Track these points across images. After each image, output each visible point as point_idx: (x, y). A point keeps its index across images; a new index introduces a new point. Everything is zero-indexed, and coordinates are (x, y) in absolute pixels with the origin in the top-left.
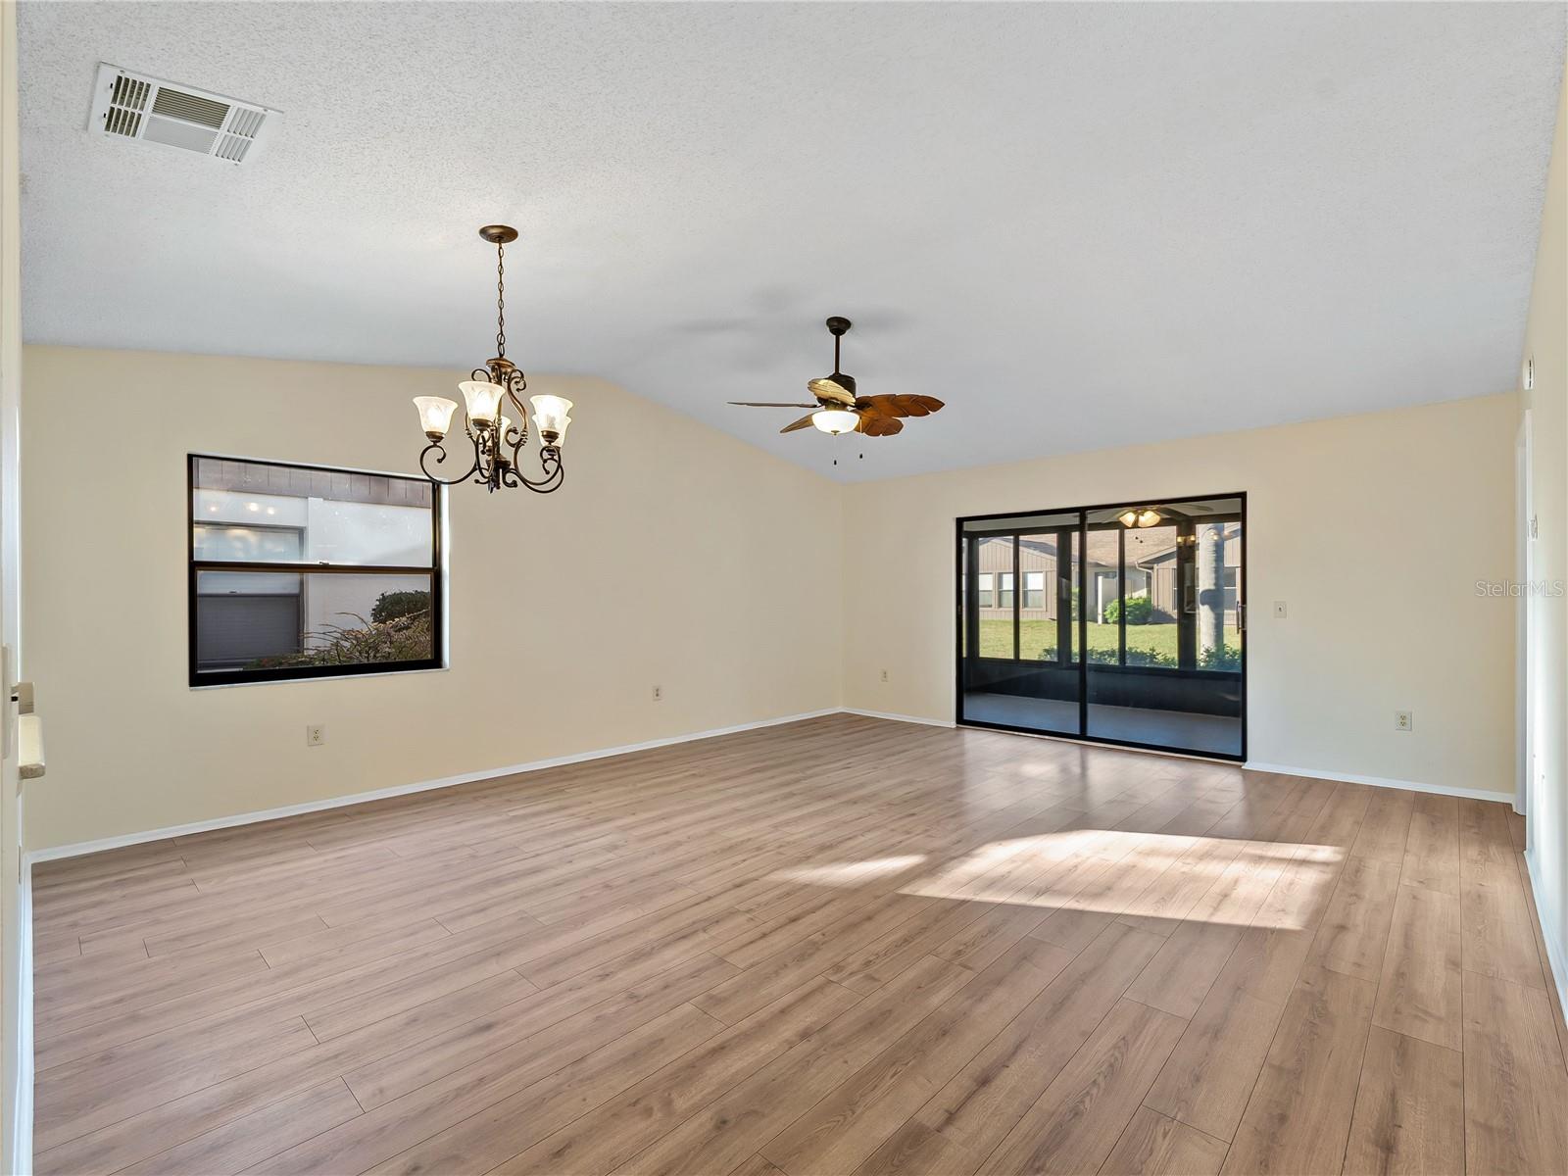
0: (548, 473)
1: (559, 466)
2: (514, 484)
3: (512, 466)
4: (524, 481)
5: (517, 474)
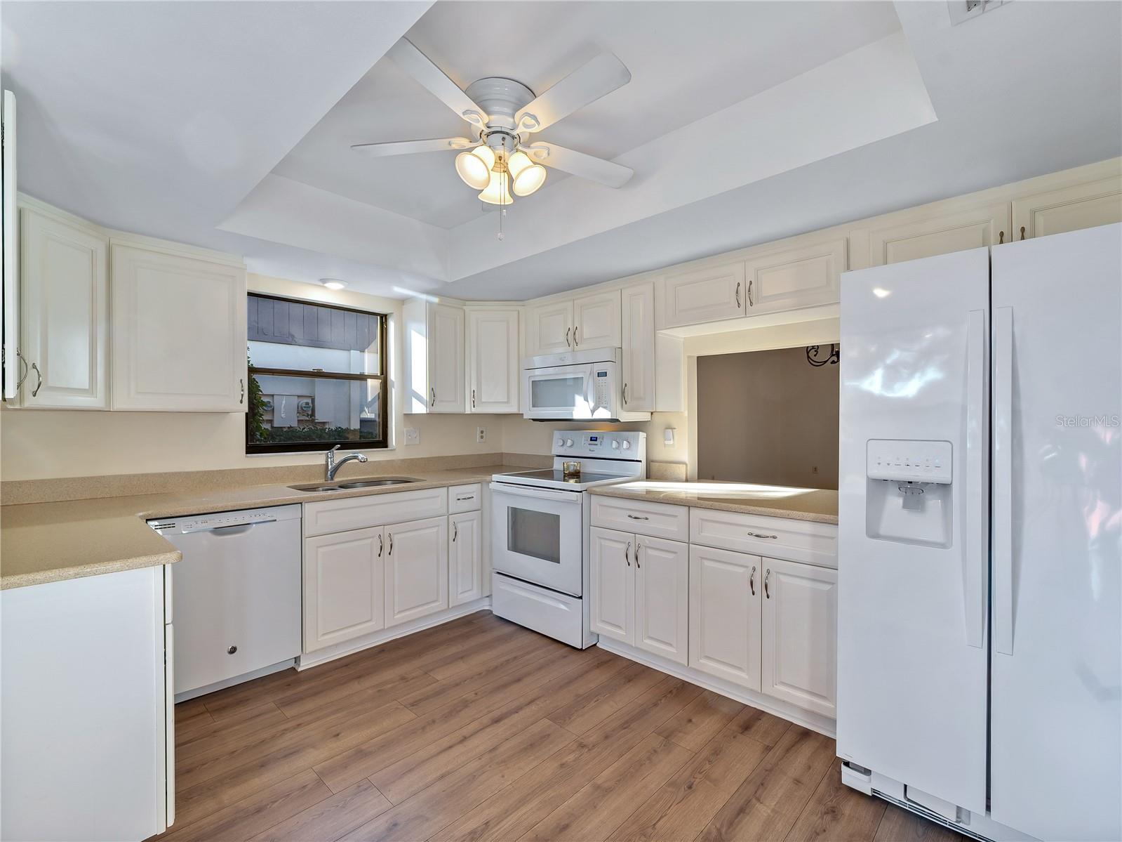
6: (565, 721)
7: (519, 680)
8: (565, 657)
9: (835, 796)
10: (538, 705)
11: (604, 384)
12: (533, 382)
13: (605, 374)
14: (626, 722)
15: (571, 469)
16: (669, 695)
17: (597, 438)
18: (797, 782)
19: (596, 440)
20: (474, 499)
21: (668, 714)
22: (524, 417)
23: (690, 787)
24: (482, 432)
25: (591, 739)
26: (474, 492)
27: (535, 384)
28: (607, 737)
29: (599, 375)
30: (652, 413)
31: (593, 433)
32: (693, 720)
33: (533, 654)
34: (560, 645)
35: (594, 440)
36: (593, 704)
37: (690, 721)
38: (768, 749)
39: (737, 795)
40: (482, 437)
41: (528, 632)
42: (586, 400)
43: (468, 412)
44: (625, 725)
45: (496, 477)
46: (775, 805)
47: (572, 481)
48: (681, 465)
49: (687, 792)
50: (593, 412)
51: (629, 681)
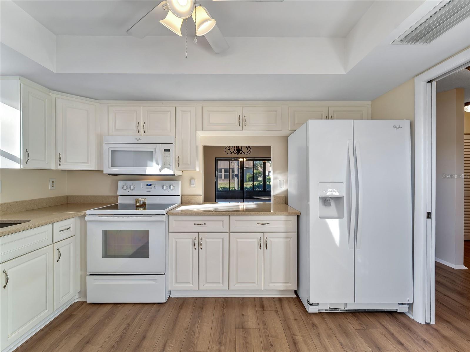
0: (248, 150)
1: (250, 149)
2: (241, 153)
3: (241, 150)
4: (244, 153)
5: (242, 151)
6: (193, 347)
7: (144, 338)
8: (159, 311)
9: (309, 319)
10: (170, 346)
11: (168, 156)
12: (112, 151)
13: (169, 150)
14: (221, 330)
15: (142, 203)
16: (225, 307)
17: (151, 184)
18: (296, 320)
19: (151, 186)
20: (71, 229)
21: (233, 317)
22: (104, 173)
23: (272, 346)
24: (53, 182)
25: (214, 349)
26: (70, 224)
27: (113, 152)
28: (220, 343)
29: (165, 150)
30: (183, 172)
31: (149, 182)
32: (244, 314)
33: (138, 317)
34: (150, 305)
35: (149, 186)
36: (197, 330)
37: (243, 315)
38: (277, 312)
39: (287, 338)
40: (53, 186)
41: (122, 305)
42: (157, 163)
43: (53, 168)
44: (222, 332)
45: (89, 212)
46: (300, 333)
47: (142, 209)
48: (199, 196)
49: (273, 348)
50: (161, 170)
51: (202, 309)
